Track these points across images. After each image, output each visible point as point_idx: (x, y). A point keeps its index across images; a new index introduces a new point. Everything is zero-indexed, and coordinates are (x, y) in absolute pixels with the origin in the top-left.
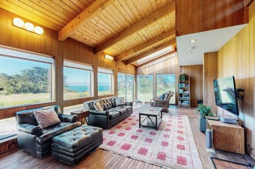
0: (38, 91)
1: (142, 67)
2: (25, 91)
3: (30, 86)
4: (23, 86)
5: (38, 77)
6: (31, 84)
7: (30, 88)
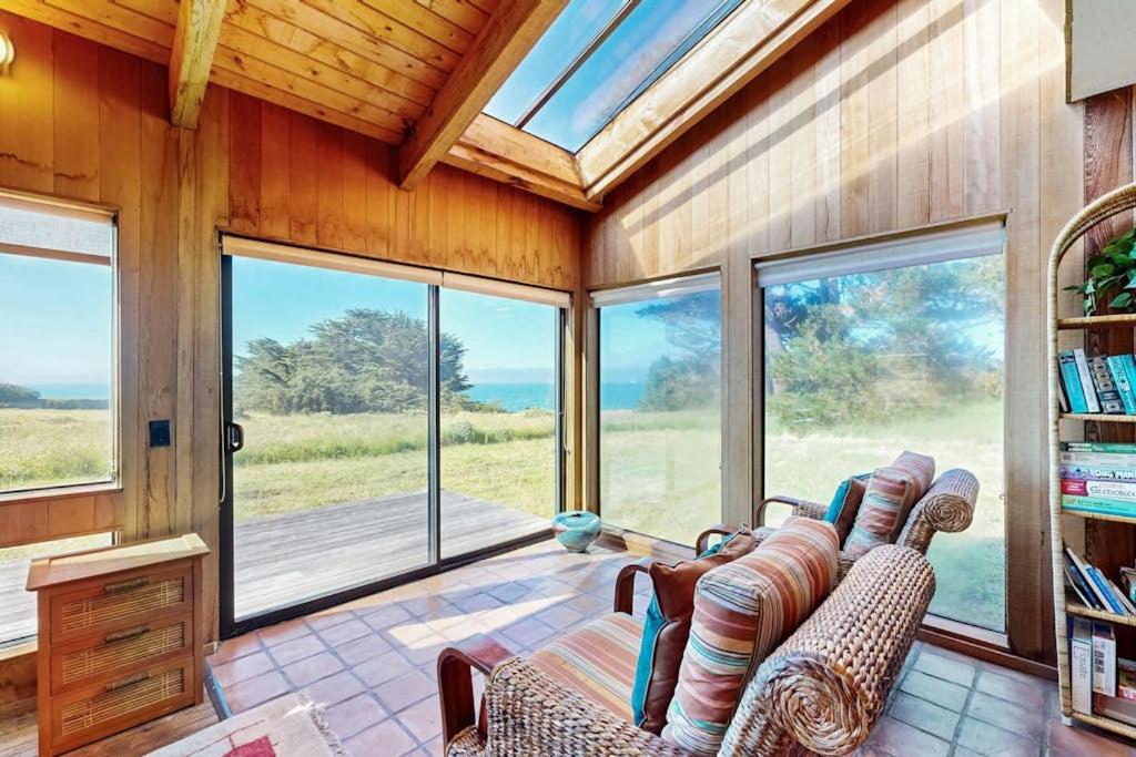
0: (353, 406)
1: (631, 217)
2: (314, 406)
3: (333, 386)
4: (310, 385)
5: (361, 350)
6: (335, 375)
7: (328, 391)
